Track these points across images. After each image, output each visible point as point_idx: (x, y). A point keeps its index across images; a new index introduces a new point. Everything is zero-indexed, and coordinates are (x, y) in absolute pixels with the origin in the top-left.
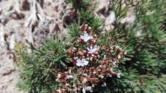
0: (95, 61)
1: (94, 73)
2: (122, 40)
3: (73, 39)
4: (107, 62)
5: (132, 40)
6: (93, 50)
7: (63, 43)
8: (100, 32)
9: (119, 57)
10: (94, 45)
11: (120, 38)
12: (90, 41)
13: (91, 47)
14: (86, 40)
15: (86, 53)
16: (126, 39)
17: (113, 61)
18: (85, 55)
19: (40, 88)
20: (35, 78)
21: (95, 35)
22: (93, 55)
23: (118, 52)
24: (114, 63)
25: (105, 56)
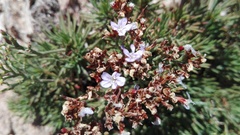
0: (140, 75)
1: (138, 100)
2: (194, 28)
3: (101, 24)
4: (164, 77)
5: (212, 27)
6: (137, 54)
7: (84, 31)
8: (153, 10)
9: (191, 68)
10: (139, 40)
11: (192, 22)
12: (131, 32)
13: (133, 48)
14: (122, 33)
15: (123, 60)
16: (201, 25)
17: (177, 75)
18: (120, 62)
19: (46, 110)
20: (36, 93)
21: (143, 20)
22: (136, 65)
23: (189, 56)
24: (179, 80)
25: (161, 65)
